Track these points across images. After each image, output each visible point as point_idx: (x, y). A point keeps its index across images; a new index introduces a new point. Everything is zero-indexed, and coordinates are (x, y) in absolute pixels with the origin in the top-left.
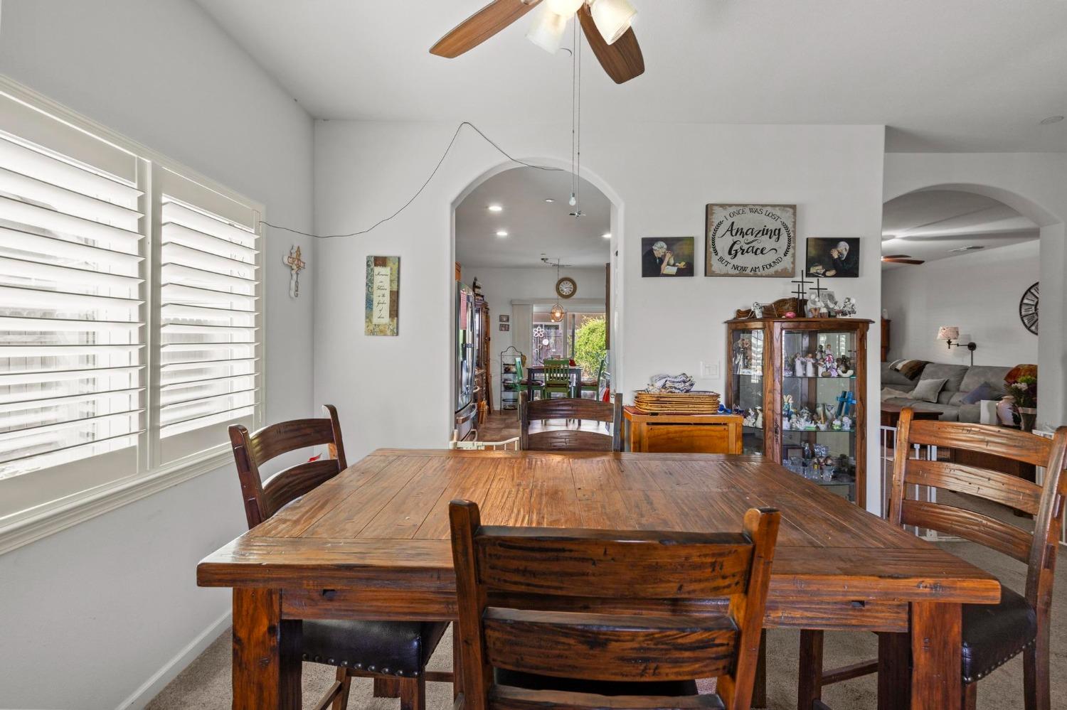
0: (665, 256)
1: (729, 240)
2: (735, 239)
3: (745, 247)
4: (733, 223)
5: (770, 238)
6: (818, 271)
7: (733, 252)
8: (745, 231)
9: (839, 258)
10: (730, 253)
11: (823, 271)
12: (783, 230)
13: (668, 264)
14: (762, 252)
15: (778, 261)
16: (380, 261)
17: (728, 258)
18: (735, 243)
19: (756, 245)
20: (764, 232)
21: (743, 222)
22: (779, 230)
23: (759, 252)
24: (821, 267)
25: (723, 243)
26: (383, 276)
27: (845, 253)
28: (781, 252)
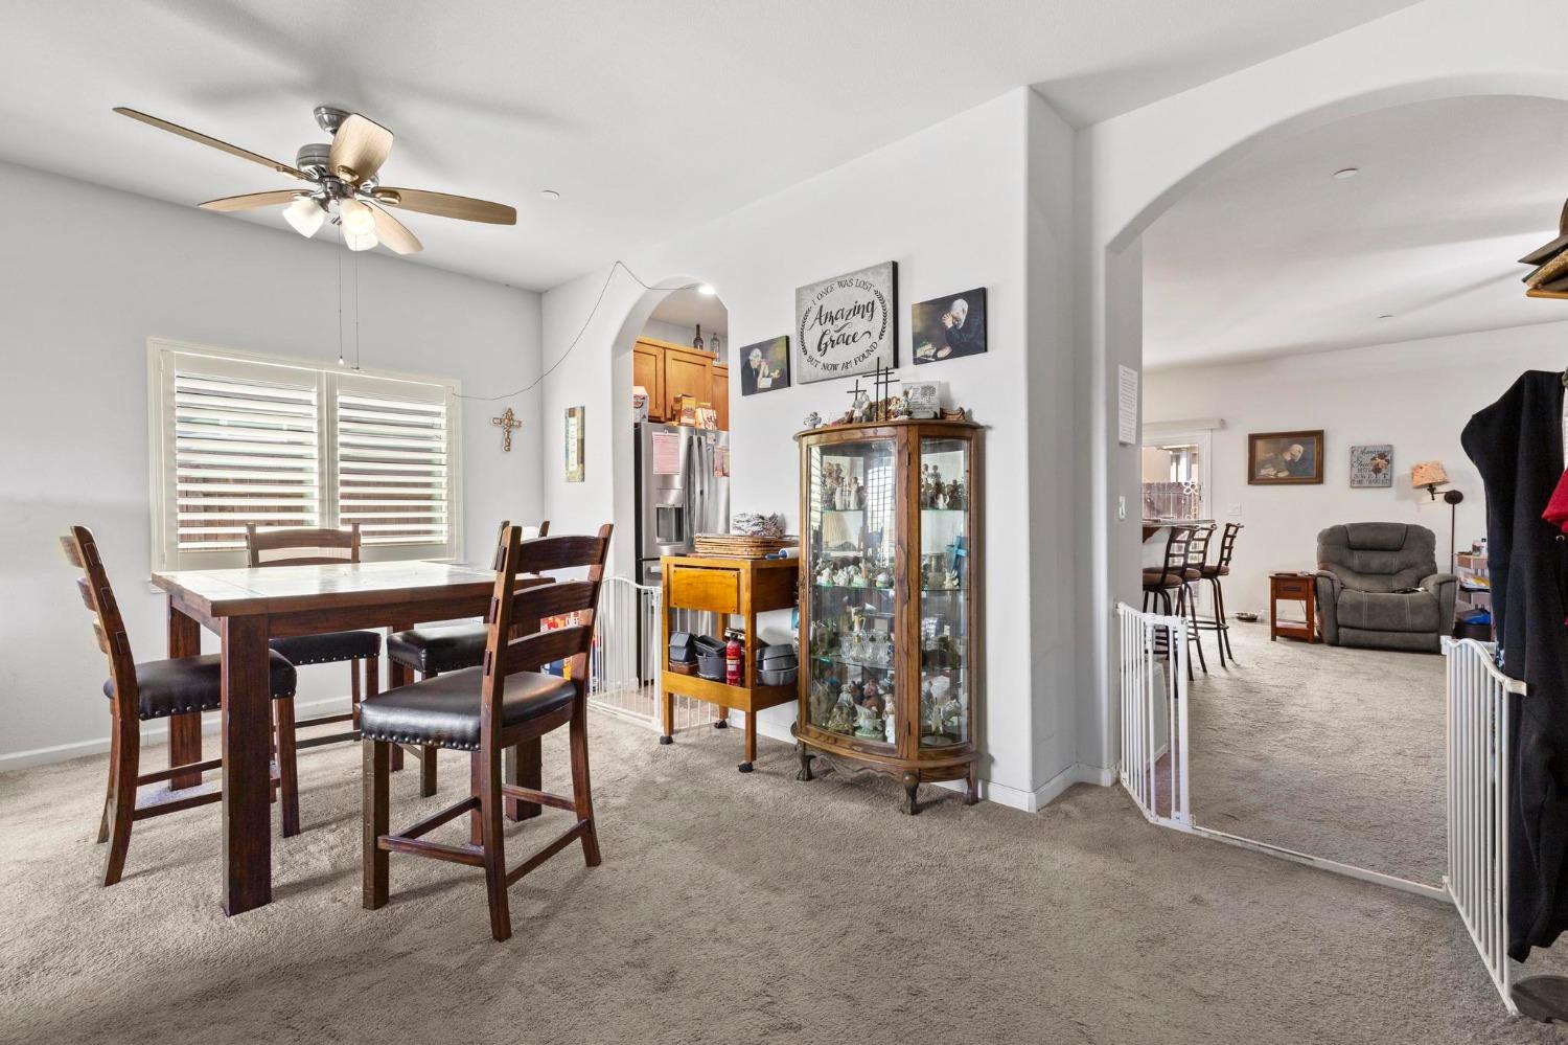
0: (760, 365)
1: (818, 330)
2: (824, 327)
3: (835, 338)
4: (821, 307)
5: (863, 317)
6: (927, 353)
7: (823, 346)
8: (834, 315)
9: (955, 326)
10: (819, 350)
11: (933, 351)
12: (878, 304)
13: (764, 376)
14: (853, 340)
15: (873, 347)
16: (571, 413)
17: (817, 355)
18: (824, 334)
19: (848, 331)
20: (856, 310)
21: (832, 304)
22: (873, 304)
23: (850, 339)
24: (930, 346)
25: (812, 338)
26: (574, 421)
27: (963, 317)
28: (876, 334)
